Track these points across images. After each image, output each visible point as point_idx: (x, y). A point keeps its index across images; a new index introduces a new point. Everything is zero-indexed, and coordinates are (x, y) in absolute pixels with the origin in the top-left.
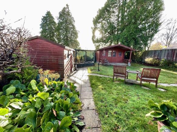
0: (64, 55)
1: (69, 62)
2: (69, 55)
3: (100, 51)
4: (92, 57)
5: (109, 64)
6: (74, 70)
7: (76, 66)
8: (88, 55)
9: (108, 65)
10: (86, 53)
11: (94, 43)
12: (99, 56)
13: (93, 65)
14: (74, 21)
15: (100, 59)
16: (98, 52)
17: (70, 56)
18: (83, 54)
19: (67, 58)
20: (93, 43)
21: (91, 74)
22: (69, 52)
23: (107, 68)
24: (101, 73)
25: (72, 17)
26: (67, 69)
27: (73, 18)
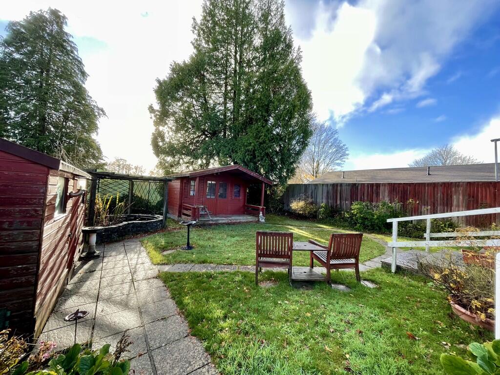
0: (49, 198)
1: (67, 227)
2: (71, 196)
3: (182, 182)
4: (155, 198)
5: (212, 219)
6: (80, 259)
7: (94, 239)
8: (138, 193)
9: (211, 225)
10: (132, 185)
11: (158, 156)
12: (178, 196)
13: (160, 228)
14: (83, 74)
15: (181, 207)
16: (177, 184)
17: (70, 204)
18: (119, 190)
19: (57, 215)
20: (155, 156)
21: (166, 268)
22: (71, 182)
23: (209, 234)
24: (203, 257)
25: (74, 58)
26: (52, 269)
27: (80, 62)
